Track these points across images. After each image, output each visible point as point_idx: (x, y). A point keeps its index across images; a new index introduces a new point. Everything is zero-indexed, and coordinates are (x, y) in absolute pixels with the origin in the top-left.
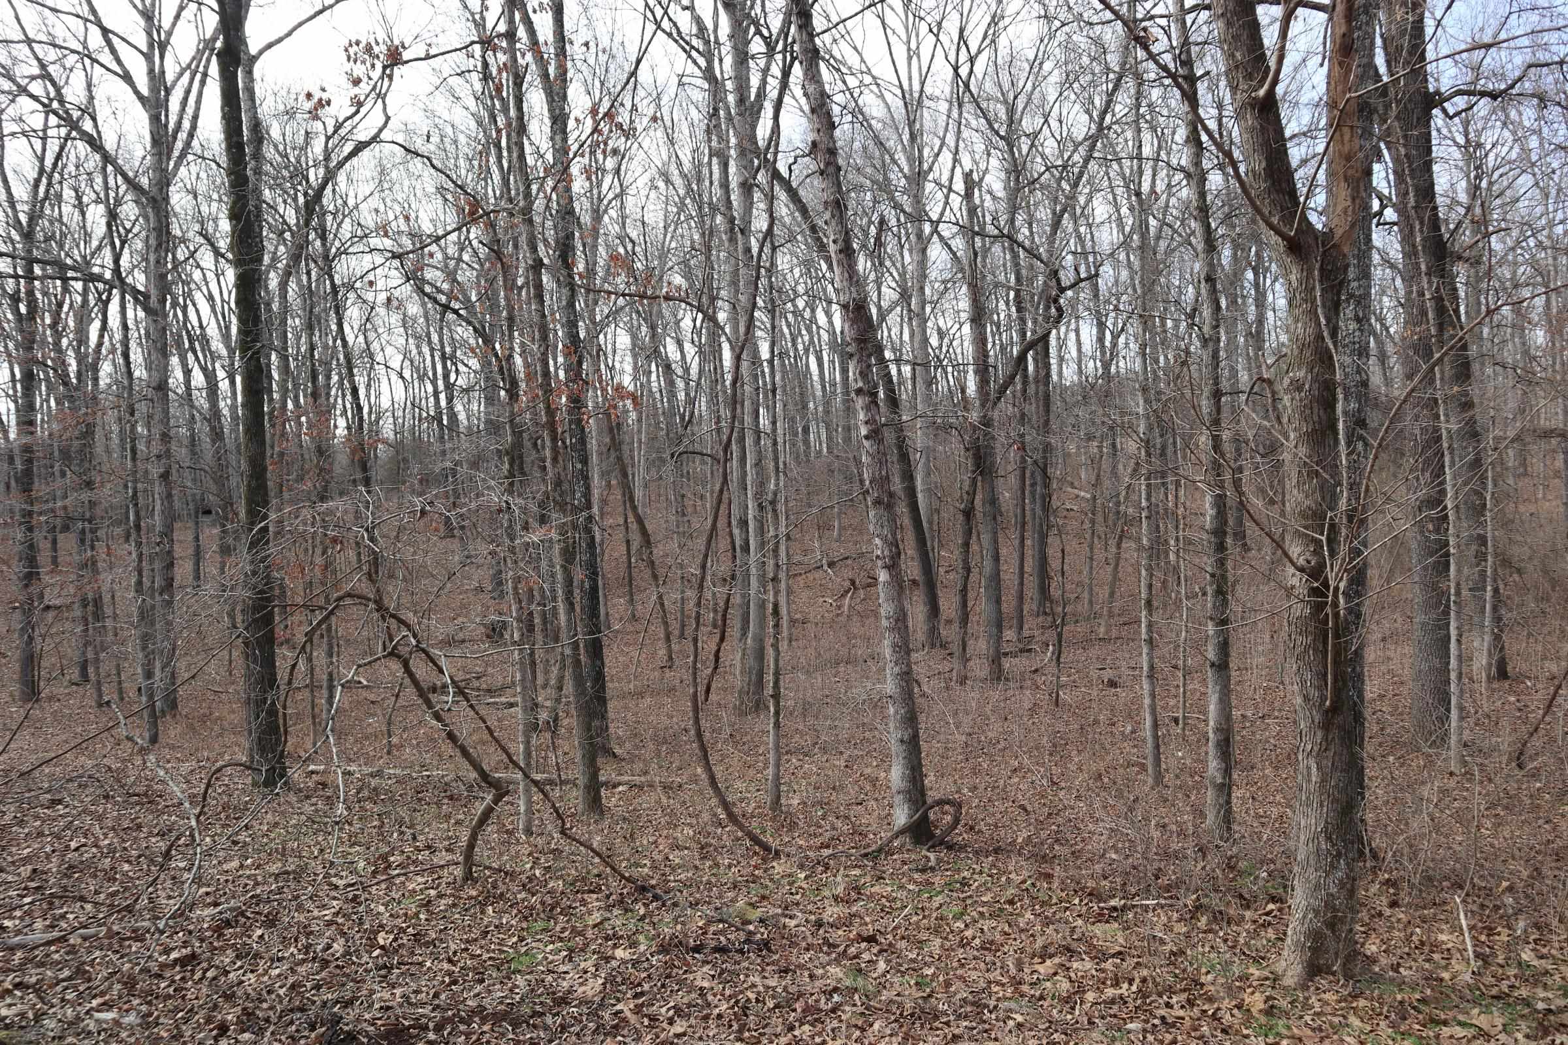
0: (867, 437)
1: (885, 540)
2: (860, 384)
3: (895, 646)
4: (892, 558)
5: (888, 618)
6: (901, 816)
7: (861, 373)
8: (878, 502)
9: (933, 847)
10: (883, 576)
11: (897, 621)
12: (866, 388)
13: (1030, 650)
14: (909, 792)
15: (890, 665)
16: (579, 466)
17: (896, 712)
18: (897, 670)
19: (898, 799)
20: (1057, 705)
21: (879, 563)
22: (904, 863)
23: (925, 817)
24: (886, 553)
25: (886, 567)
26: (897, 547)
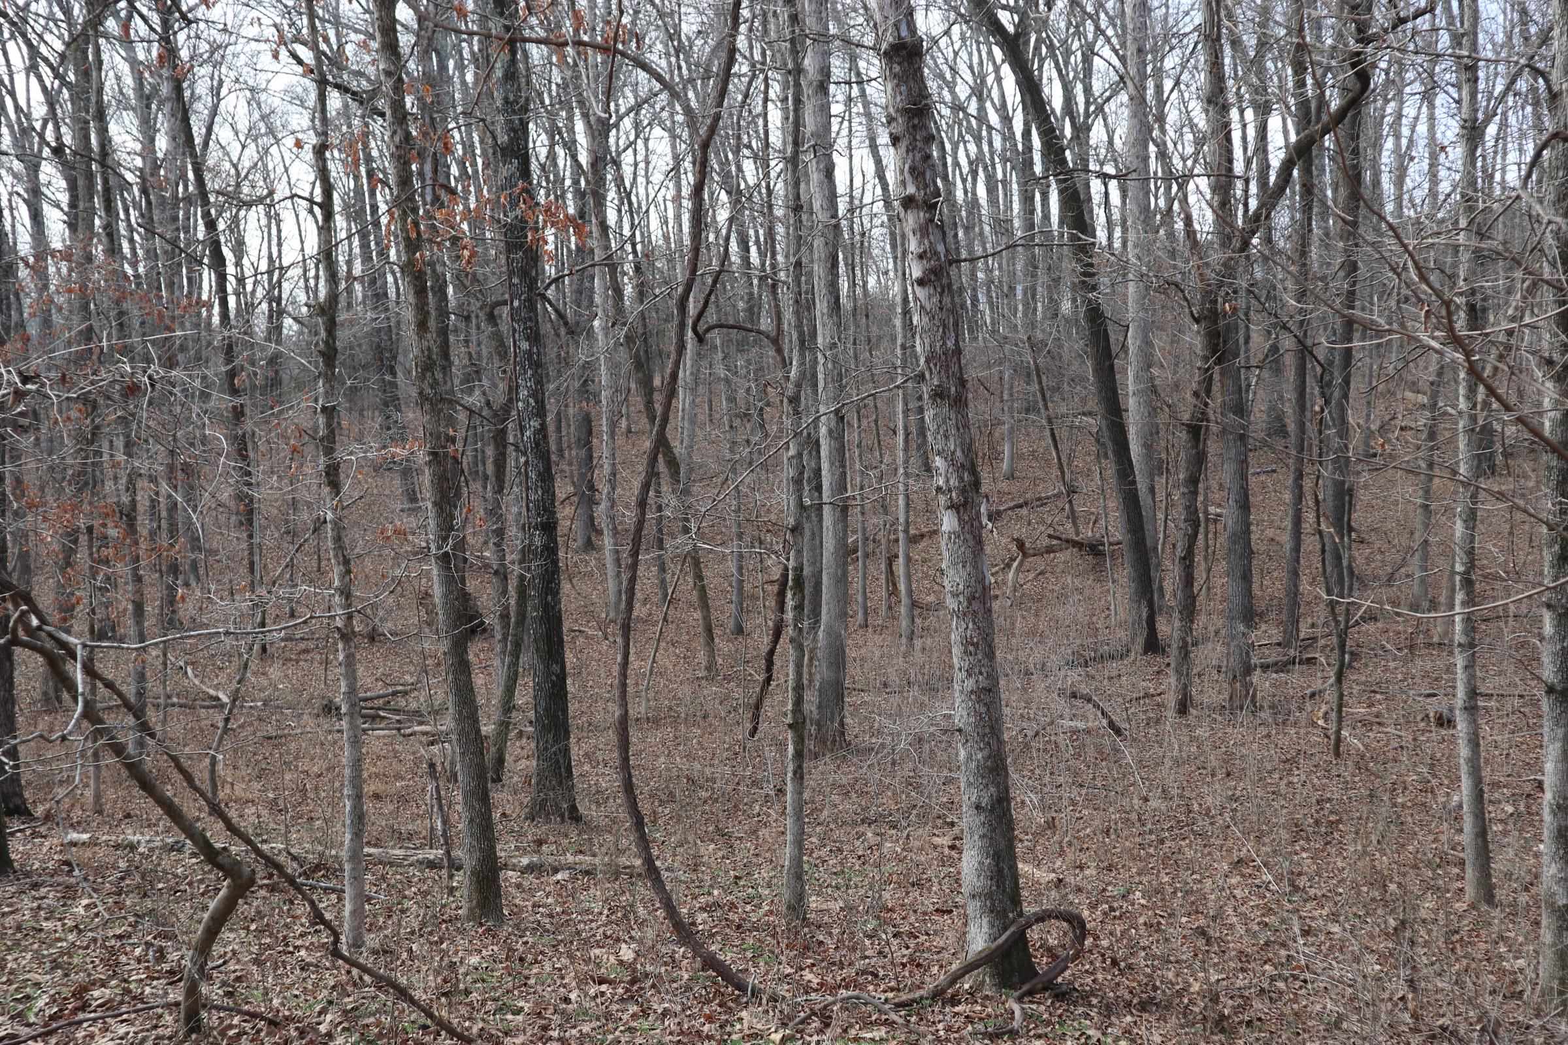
0: (921, 282)
1: (951, 460)
2: (911, 190)
3: (967, 642)
4: (963, 491)
5: (955, 595)
6: (979, 939)
7: (913, 170)
8: (939, 394)
9: (1030, 993)
10: (948, 522)
11: (971, 599)
12: (920, 196)
13: (1311, 661)
14: (989, 896)
15: (959, 676)
16: (525, 345)
17: (969, 758)
18: (970, 684)
19: (973, 907)
20: (1337, 754)
21: (942, 499)
22: (969, 1019)
23: (1020, 941)
24: (953, 482)
25: (952, 506)
26: (973, 471)
